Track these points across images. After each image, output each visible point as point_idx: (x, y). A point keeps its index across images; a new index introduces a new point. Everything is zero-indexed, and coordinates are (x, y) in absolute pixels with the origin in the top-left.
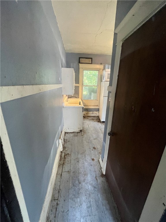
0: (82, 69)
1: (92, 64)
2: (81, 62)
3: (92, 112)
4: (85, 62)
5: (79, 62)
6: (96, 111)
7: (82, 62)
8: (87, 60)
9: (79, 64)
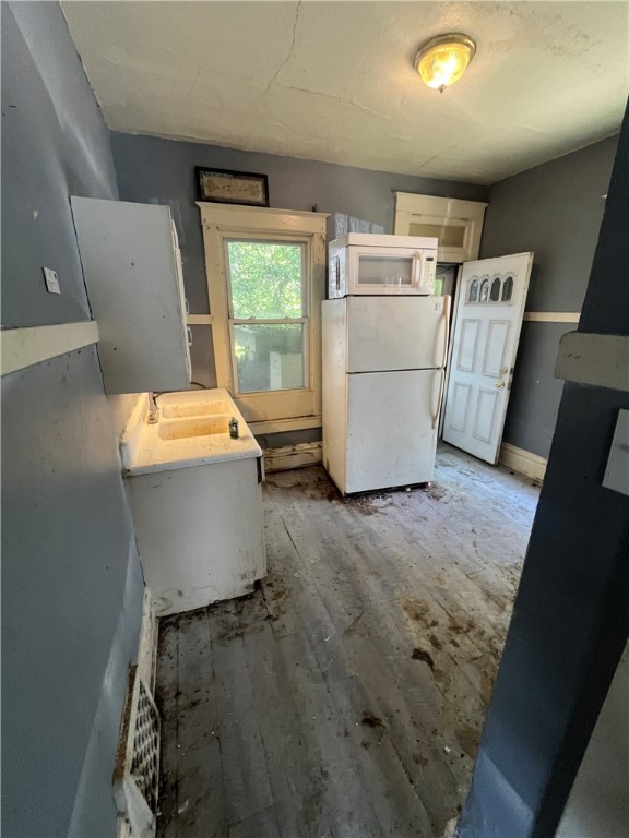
0: (218, 235)
1: (266, 204)
2: (207, 193)
3: (288, 449)
4: (227, 195)
5: (199, 195)
6: (309, 442)
7: (215, 194)
8: (239, 183)
9: (199, 203)
